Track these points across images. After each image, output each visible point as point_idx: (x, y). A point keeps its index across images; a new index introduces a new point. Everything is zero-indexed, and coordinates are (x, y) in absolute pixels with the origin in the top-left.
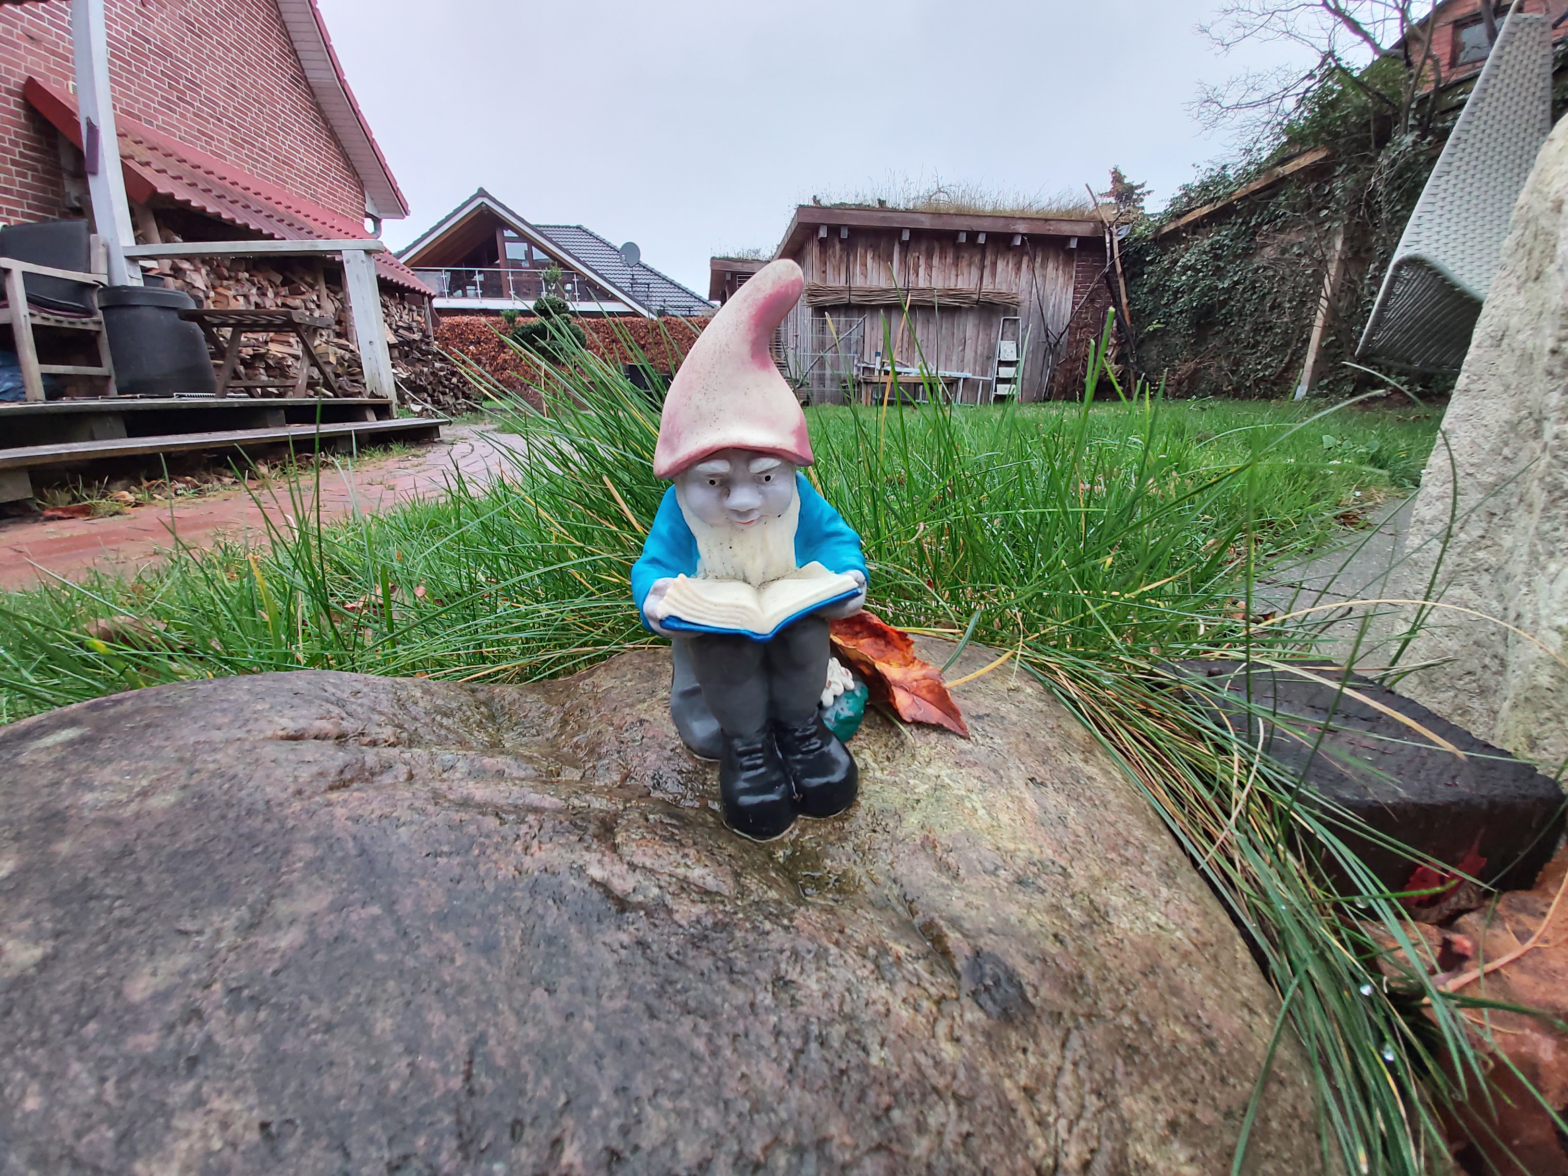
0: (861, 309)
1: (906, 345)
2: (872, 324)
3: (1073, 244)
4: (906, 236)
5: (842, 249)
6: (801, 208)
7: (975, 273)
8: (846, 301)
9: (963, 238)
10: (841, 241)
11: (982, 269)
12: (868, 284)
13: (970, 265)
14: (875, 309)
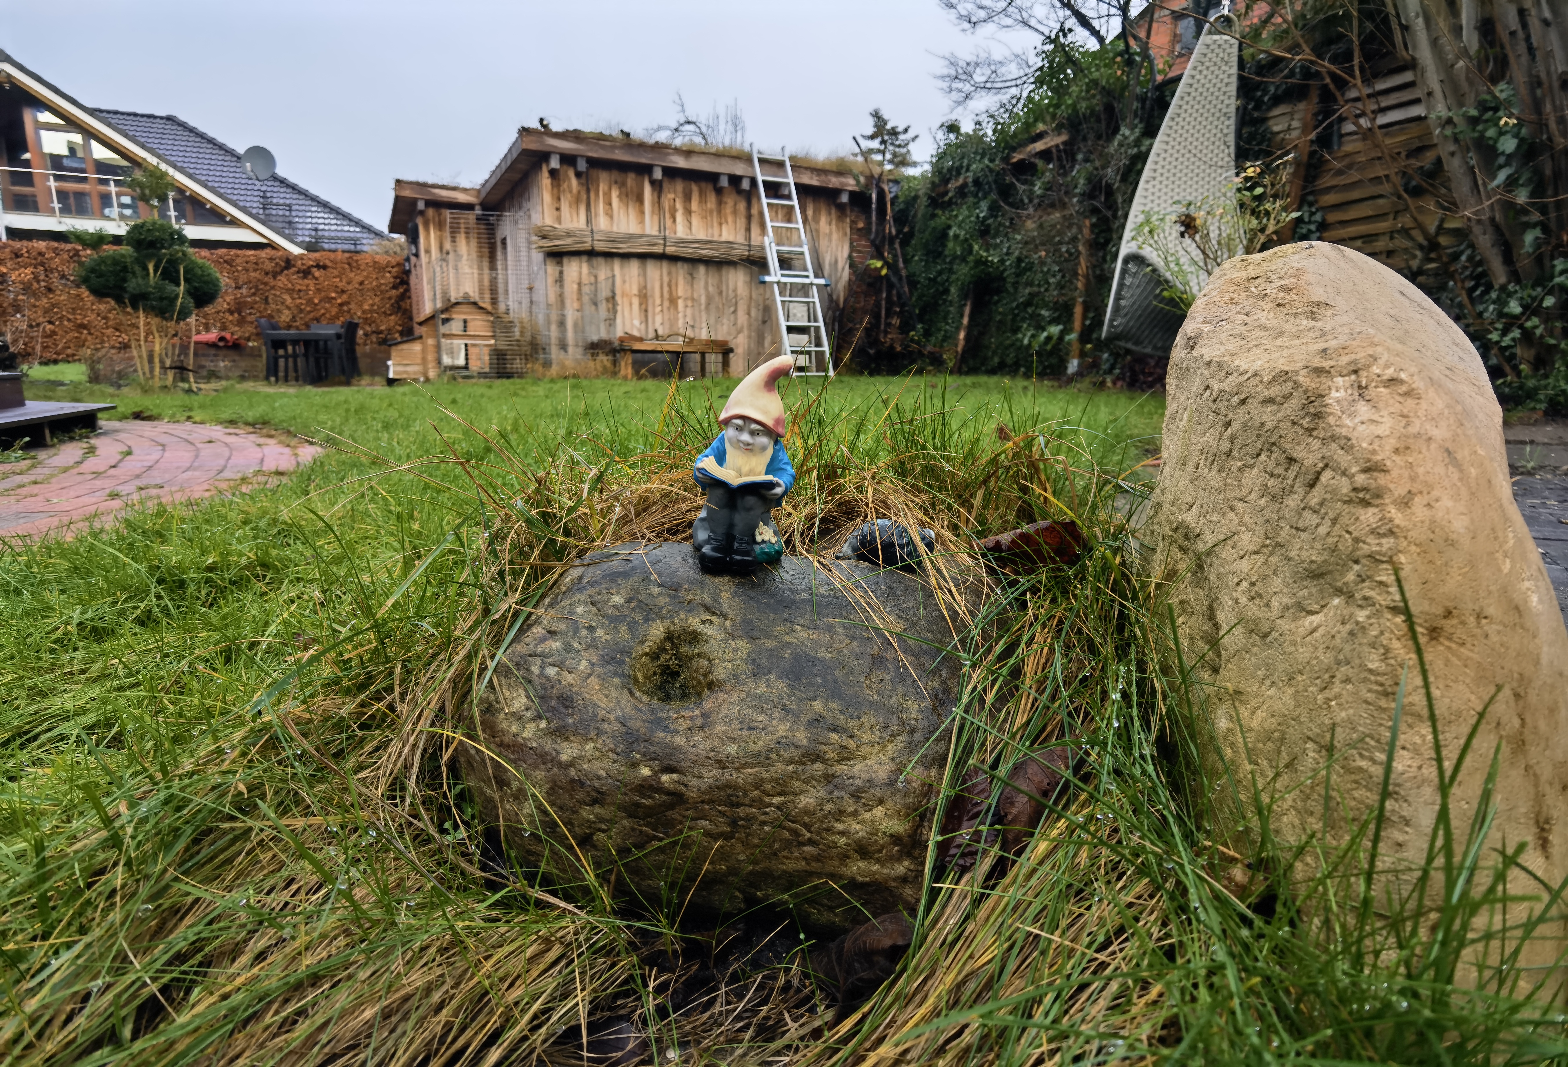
0: (608, 255)
1: (666, 304)
2: (623, 276)
3: (845, 198)
4: (658, 174)
5: (580, 184)
6: (524, 131)
7: (741, 222)
8: (587, 246)
9: (724, 182)
10: (578, 175)
11: (749, 217)
12: (615, 229)
13: (735, 212)
14: (626, 256)
